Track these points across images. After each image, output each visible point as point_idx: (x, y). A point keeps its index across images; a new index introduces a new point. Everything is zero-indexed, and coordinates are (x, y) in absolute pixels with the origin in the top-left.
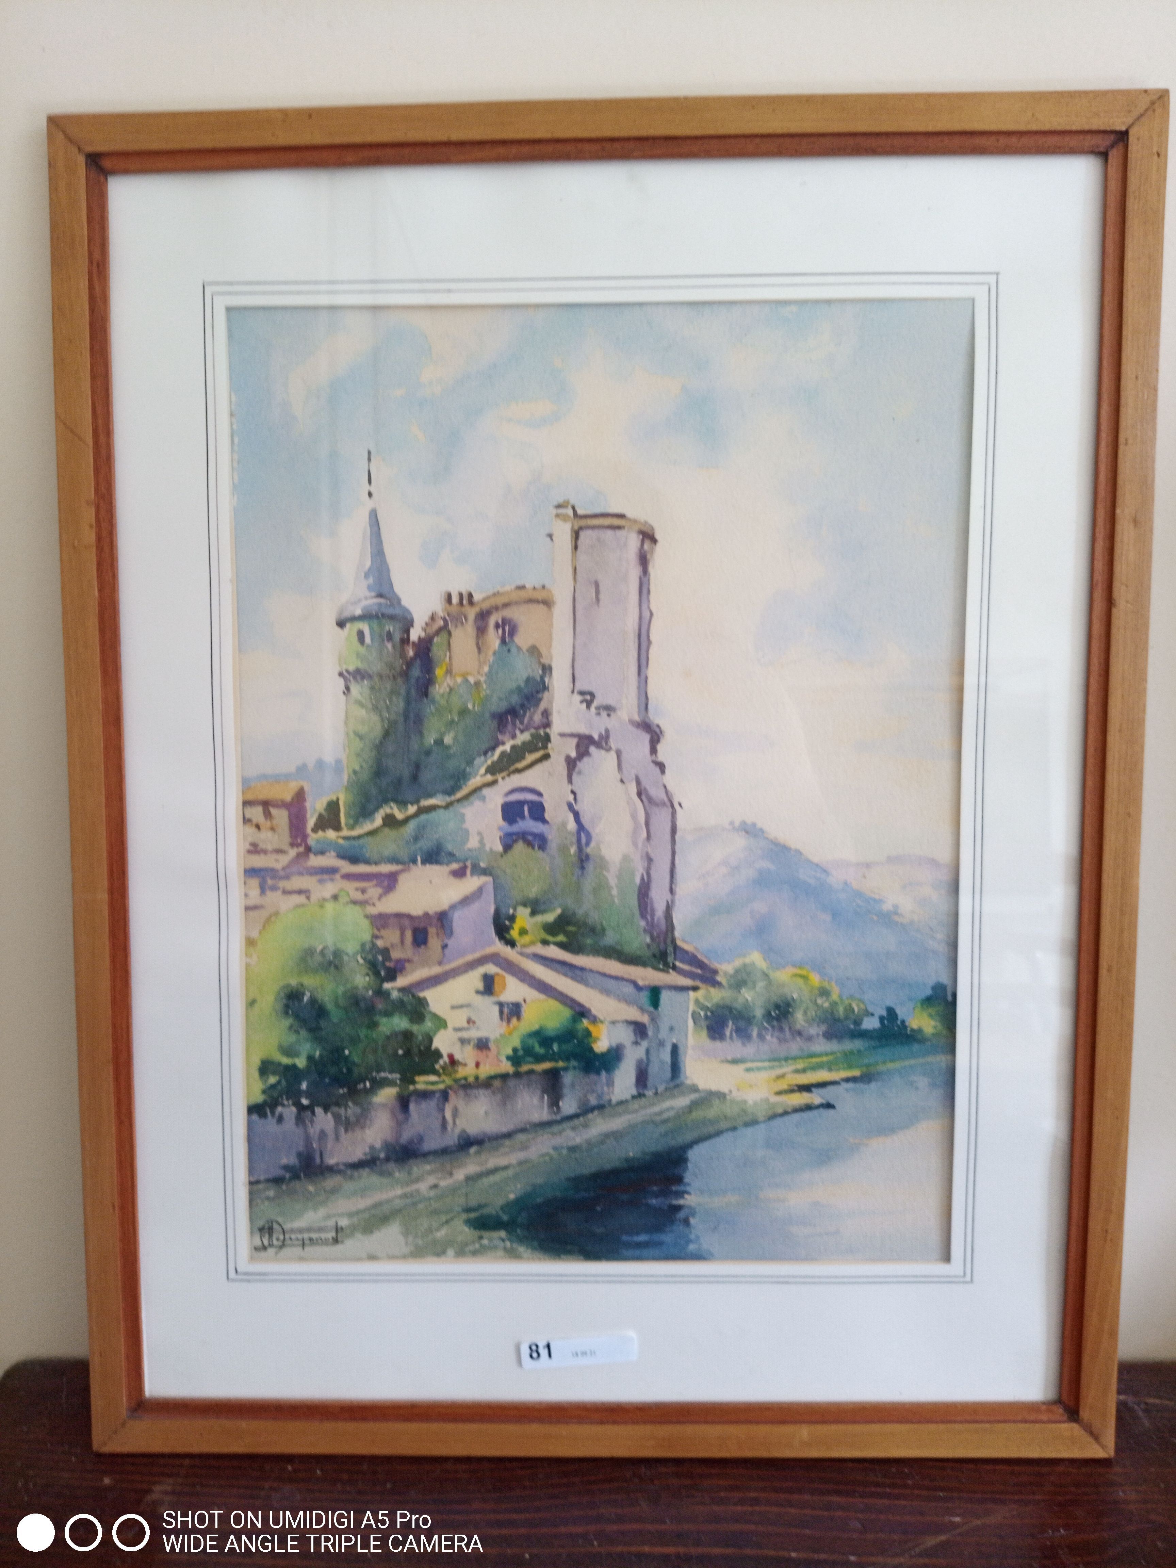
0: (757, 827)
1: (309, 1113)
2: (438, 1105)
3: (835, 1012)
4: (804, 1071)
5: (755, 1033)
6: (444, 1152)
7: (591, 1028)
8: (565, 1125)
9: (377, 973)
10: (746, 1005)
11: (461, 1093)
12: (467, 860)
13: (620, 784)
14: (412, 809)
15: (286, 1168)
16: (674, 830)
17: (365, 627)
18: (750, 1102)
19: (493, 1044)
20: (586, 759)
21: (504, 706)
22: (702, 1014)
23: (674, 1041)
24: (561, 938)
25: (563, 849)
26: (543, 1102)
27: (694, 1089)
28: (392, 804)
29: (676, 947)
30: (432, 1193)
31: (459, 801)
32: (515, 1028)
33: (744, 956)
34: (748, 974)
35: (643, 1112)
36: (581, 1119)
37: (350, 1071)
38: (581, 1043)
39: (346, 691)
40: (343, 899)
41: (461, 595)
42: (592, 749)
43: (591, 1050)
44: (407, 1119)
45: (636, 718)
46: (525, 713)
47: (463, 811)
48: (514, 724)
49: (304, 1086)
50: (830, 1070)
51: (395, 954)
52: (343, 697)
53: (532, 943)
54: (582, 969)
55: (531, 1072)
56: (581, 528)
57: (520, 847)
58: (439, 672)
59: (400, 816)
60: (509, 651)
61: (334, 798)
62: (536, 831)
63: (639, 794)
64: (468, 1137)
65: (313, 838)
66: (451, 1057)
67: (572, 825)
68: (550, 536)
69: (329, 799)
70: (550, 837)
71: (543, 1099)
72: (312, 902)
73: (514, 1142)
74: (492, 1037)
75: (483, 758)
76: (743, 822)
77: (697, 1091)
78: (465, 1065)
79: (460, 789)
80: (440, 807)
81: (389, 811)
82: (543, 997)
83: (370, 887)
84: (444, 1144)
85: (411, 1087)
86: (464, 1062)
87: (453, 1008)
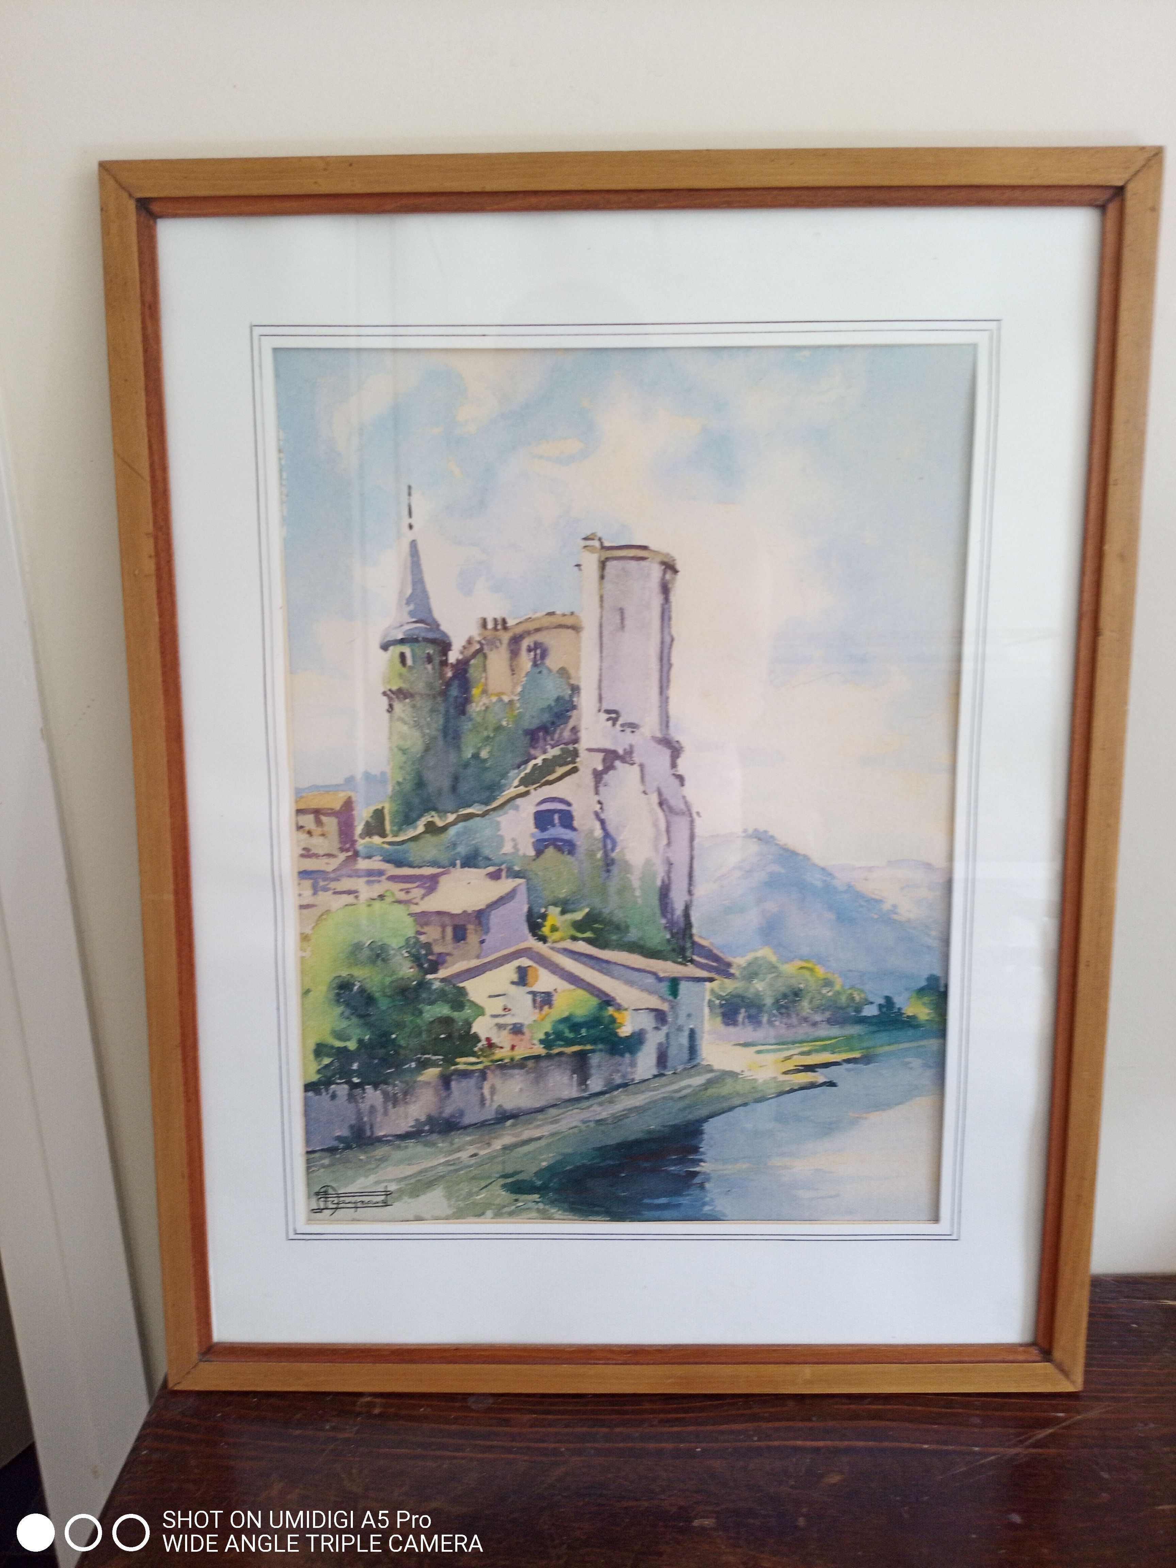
0: (769, 834)
1: (359, 1091)
2: (477, 1084)
3: (838, 1001)
4: (809, 1053)
5: (765, 1019)
6: (482, 1125)
7: (616, 1015)
8: (591, 1102)
9: (420, 966)
10: (757, 994)
11: (498, 1072)
12: (502, 864)
13: (643, 795)
14: (451, 817)
15: (339, 1139)
16: (692, 838)
17: (407, 650)
18: (760, 1081)
19: (526, 1029)
20: (611, 772)
21: (535, 723)
22: (717, 1002)
23: (691, 1026)
24: (588, 934)
25: (591, 854)
26: (572, 1081)
27: (709, 1069)
28: (433, 813)
29: (694, 943)
30: (473, 1161)
32: (547, 1015)
33: (756, 950)
34: (760, 966)
35: (663, 1090)
36: (607, 1095)
37: (396, 1052)
38: (606, 1028)
39: (390, 710)
40: (389, 899)
41: (495, 620)
42: (617, 763)
43: (616, 1034)
44: (449, 1096)
45: (658, 735)
46: (555, 731)
47: (498, 819)
48: (545, 740)
49: (355, 1066)
50: (833, 1052)
51: (437, 949)
52: (386, 715)
53: (562, 939)
54: (608, 962)
55: (561, 1054)
56: (607, 559)
57: (550, 852)
58: (476, 692)
59: (440, 823)
60: (540, 672)
61: (379, 807)
62: (565, 837)
63: (661, 804)
64: (505, 1111)
65: (361, 844)
66: (488, 1039)
67: (598, 833)
68: (578, 565)
69: (375, 808)
70: (578, 843)
71: (573, 1078)
72: (361, 901)
73: (546, 1116)
74: (526, 1022)
75: (516, 771)
76: (756, 830)
77: (712, 1071)
78: (502, 1048)
79: (495, 799)
80: (477, 815)
81: (430, 819)
82: (572, 987)
83: (414, 888)
84: (482, 1118)
85: (453, 1068)
86: (500, 1045)
87: (490, 997)
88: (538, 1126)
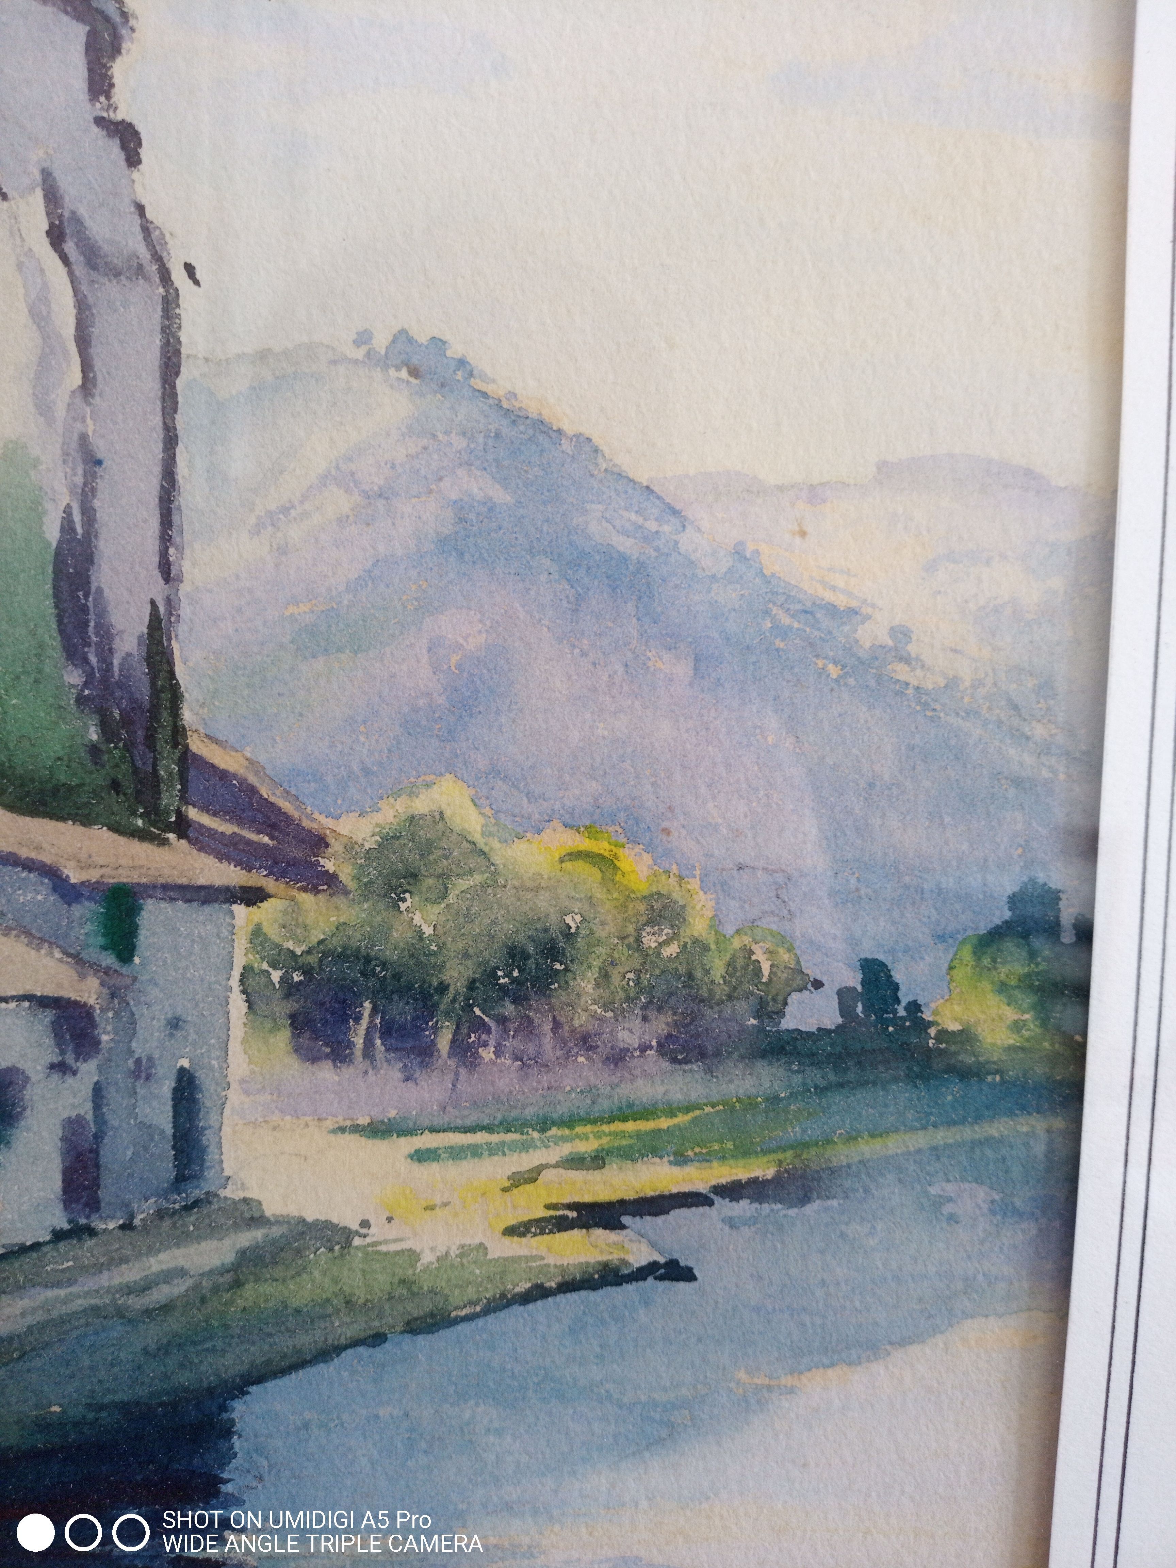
0: (449, 353)
3: (698, 974)
4: (598, 1161)
5: (444, 1041)
10: (417, 950)
16: (171, 363)
18: (428, 1258)
22: (276, 976)
23: (185, 1063)
27: (247, 1215)
29: (187, 759)
33: (412, 794)
34: (426, 848)
50: (681, 1159)
63: (56, 235)
76: (403, 337)
77: (257, 1220)
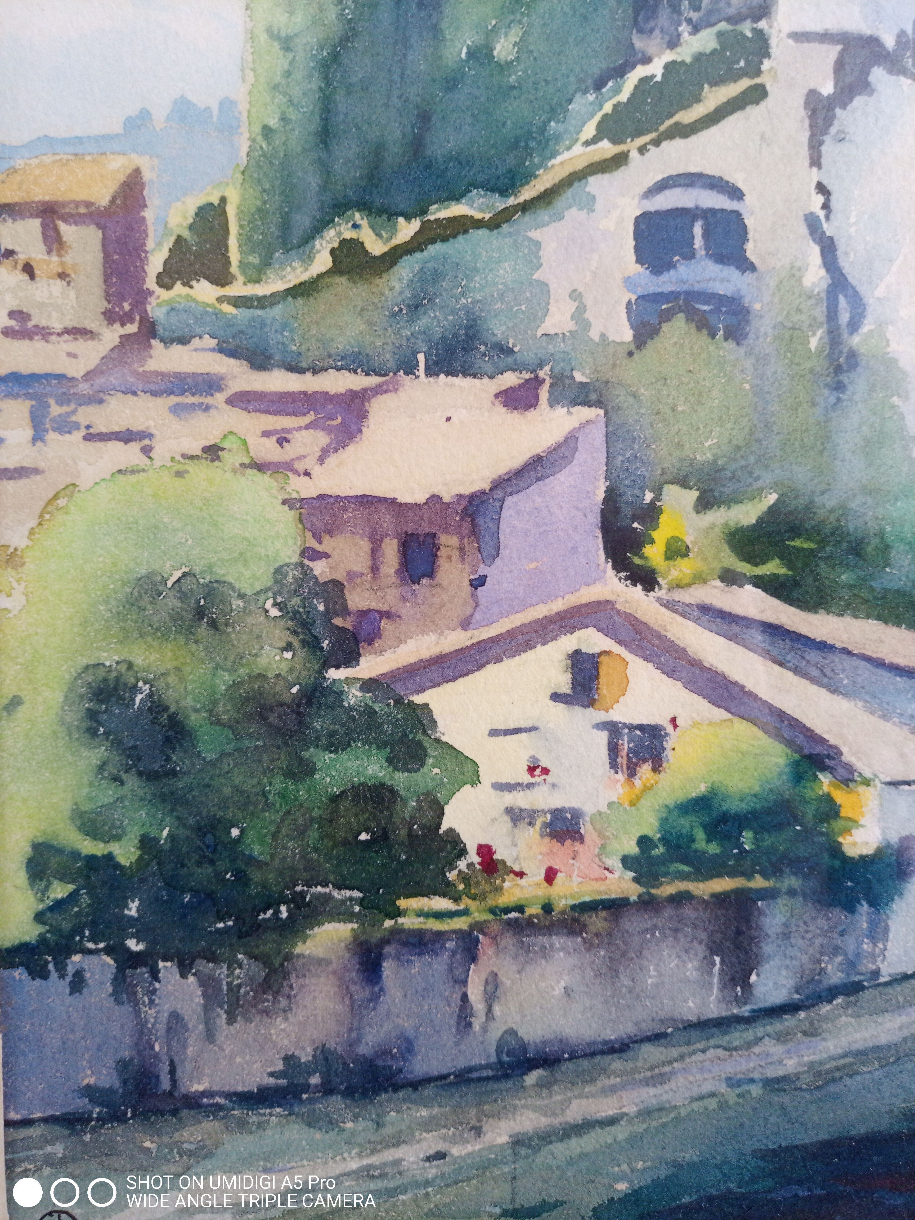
1: (143, 972)
2: (451, 970)
6: (462, 1079)
7: (840, 796)
9: (311, 644)
11: (508, 941)
12: (541, 366)
14: (407, 229)
15: (92, 1094)
19: (589, 826)
20: (859, 101)
24: (772, 567)
25: (791, 338)
26: (710, 973)
28: (358, 216)
31: (525, 207)
32: (647, 789)
36: (802, 1015)
37: (241, 877)
38: (811, 831)
40: (232, 459)
42: (878, 75)
43: (836, 851)
44: (375, 998)
47: (534, 234)
49: (133, 909)
51: (357, 600)
53: (699, 579)
54: (823, 647)
57: (677, 332)
59: (375, 246)
61: (215, 198)
62: (721, 289)
64: (523, 1046)
65: (161, 302)
66: (485, 851)
67: (816, 278)
69: (202, 201)
70: (757, 306)
71: (713, 964)
72: (157, 463)
73: (630, 1065)
74: (589, 809)
75: (591, 97)
78: (521, 874)
79: (529, 176)
80: (478, 224)
81: (348, 234)
82: (722, 714)
83: (300, 428)
84: (462, 1063)
85: (388, 923)
86: (516, 868)
87: (494, 733)
88: (613, 1089)
